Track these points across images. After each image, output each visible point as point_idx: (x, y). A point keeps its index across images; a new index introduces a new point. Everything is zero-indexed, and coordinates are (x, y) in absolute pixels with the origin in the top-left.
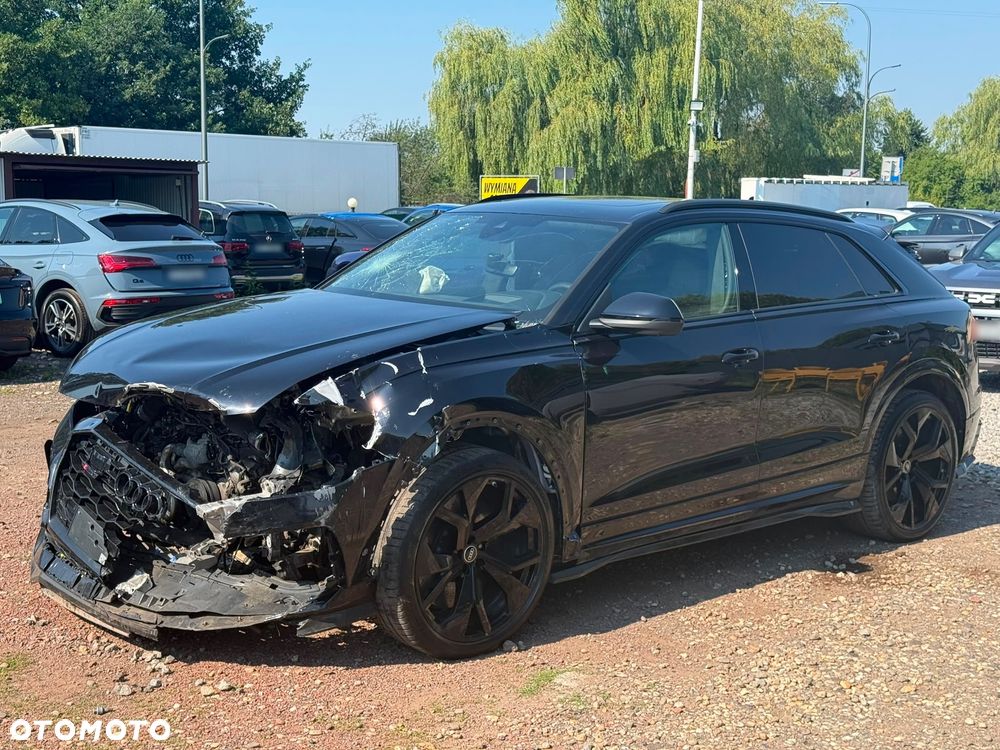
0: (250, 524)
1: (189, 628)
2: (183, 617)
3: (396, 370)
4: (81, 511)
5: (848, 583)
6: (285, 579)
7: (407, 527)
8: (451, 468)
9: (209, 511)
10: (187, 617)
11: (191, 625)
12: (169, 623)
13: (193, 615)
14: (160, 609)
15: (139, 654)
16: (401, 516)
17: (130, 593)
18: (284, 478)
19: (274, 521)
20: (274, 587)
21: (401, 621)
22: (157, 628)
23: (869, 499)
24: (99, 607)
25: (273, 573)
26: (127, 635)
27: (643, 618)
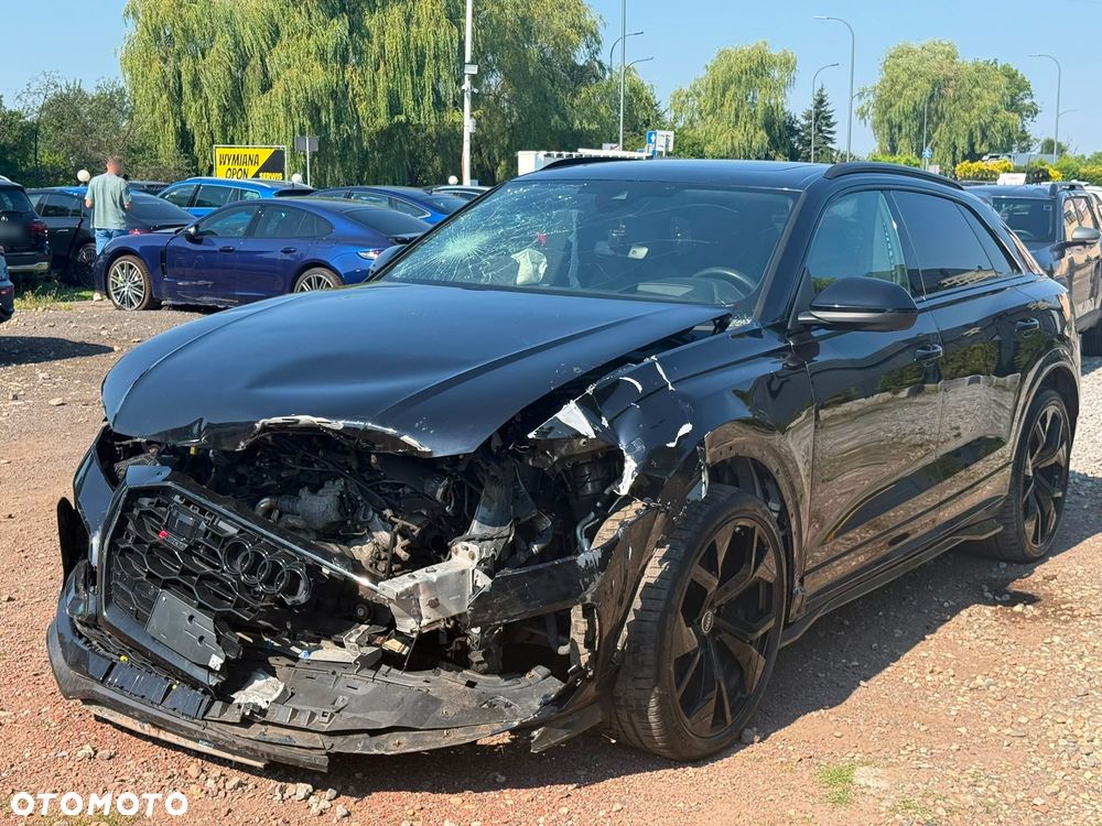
0: (501, 607)
1: (376, 752)
2: (361, 736)
3: (640, 388)
4: (165, 597)
5: (1034, 619)
6: (485, 673)
7: (664, 595)
8: (704, 513)
9: (401, 589)
10: (366, 735)
11: (377, 746)
12: (342, 745)
13: (373, 733)
14: (326, 727)
15: (282, 790)
16: (652, 581)
17: (264, 706)
18: (491, 539)
19: (530, 600)
20: (471, 684)
21: (652, 718)
22: (328, 754)
23: (1009, 515)
24: (213, 730)
25: (467, 665)
26: (260, 765)
27: (862, 683)
